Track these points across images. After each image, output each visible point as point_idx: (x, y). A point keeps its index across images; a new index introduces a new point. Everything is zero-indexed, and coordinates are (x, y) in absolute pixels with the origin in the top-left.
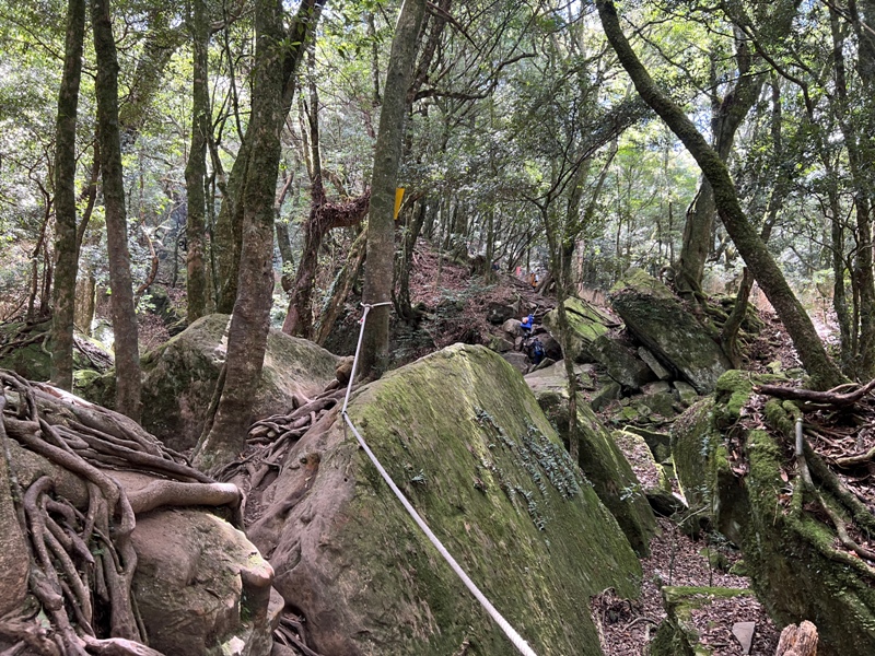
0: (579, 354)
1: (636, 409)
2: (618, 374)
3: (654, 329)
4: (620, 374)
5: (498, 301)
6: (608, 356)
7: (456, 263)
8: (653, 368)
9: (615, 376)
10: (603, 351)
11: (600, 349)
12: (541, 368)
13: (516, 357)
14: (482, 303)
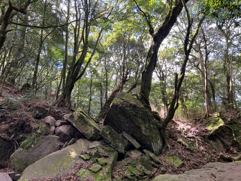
0: (91, 136)
1: (135, 167)
2: (117, 146)
3: (139, 122)
4: (118, 146)
5: (40, 106)
6: (112, 136)
7: (11, 86)
8: (133, 143)
9: (116, 148)
10: (110, 134)
11: (108, 133)
12: (70, 144)
13: (54, 138)
14: (29, 107)
